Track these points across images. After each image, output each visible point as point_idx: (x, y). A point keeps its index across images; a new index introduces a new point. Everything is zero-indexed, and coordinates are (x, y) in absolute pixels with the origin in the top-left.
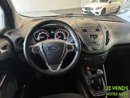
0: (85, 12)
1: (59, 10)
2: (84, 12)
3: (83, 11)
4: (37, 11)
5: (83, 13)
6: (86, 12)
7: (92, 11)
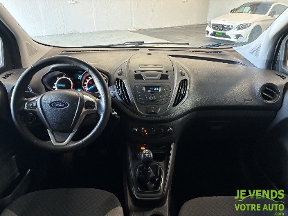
0: (212, 35)
1: (157, 29)
2: (210, 33)
3: (208, 32)
4: (111, 31)
5: (209, 36)
6: (214, 34)
7: (227, 33)
